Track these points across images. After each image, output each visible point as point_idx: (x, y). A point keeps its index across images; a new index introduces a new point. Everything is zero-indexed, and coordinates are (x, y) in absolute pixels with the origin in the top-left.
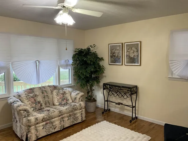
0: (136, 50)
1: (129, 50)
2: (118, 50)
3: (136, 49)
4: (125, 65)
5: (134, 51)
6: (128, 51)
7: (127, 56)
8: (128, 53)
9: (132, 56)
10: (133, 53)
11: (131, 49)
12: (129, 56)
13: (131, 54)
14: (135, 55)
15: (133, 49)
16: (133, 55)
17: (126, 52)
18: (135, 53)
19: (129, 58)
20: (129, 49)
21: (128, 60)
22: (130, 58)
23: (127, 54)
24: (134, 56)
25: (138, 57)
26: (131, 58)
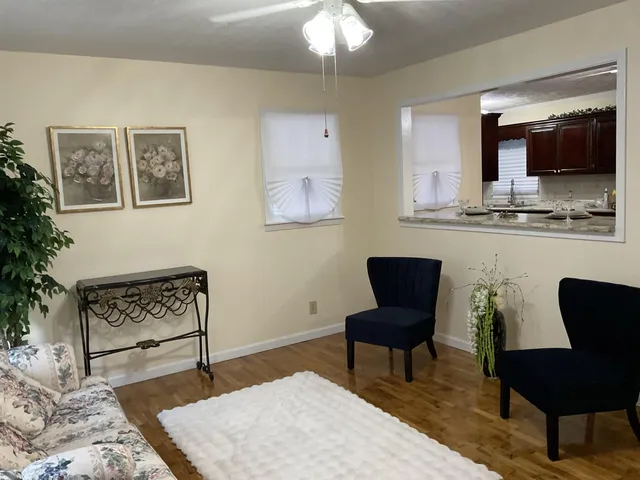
0: (170, 155)
1: (147, 155)
2: (100, 152)
3: (173, 151)
4: (135, 206)
5: (164, 157)
6: (143, 158)
7: (141, 174)
8: (146, 163)
9: (161, 175)
10: (163, 164)
11: (154, 152)
12: (151, 176)
13: (157, 169)
14: (170, 170)
15: (160, 150)
16: (164, 170)
17: (137, 162)
18: (171, 166)
19: (150, 181)
20: (145, 151)
21: (146, 188)
22: (153, 180)
23: (143, 168)
24: (168, 173)
25: (180, 176)
26: (158, 179)
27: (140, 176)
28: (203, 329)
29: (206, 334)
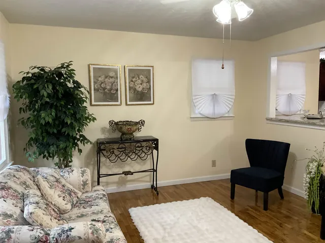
0: (145, 80)
1: (134, 80)
2: (112, 77)
3: (147, 77)
4: (127, 104)
5: (142, 81)
6: (132, 81)
7: (130, 88)
8: (133, 83)
9: (140, 90)
10: (141, 84)
11: (138, 78)
12: (135, 90)
13: (138, 86)
14: (145, 87)
15: (140, 77)
16: (141, 87)
17: (129, 83)
18: (145, 85)
19: (134, 92)
20: (133, 78)
21: (132, 95)
22: (136, 92)
23: (132, 85)
24: (143, 89)
25: (149, 90)
26: (138, 91)
27: (130, 90)
28: (155, 168)
29: (156, 171)
